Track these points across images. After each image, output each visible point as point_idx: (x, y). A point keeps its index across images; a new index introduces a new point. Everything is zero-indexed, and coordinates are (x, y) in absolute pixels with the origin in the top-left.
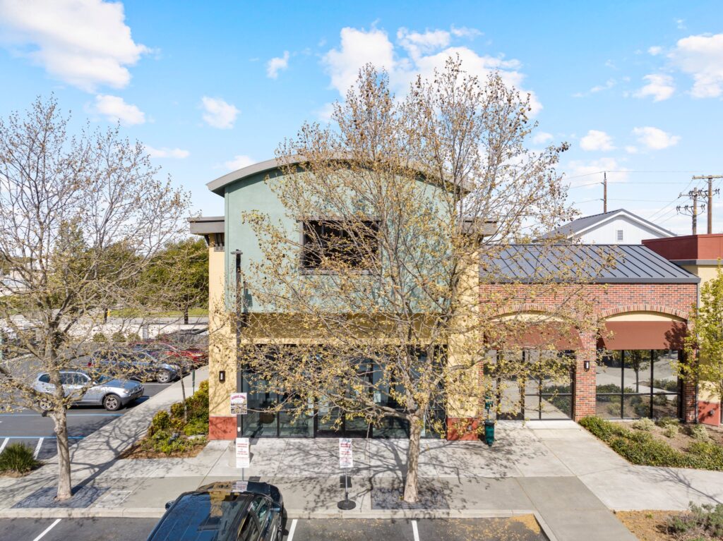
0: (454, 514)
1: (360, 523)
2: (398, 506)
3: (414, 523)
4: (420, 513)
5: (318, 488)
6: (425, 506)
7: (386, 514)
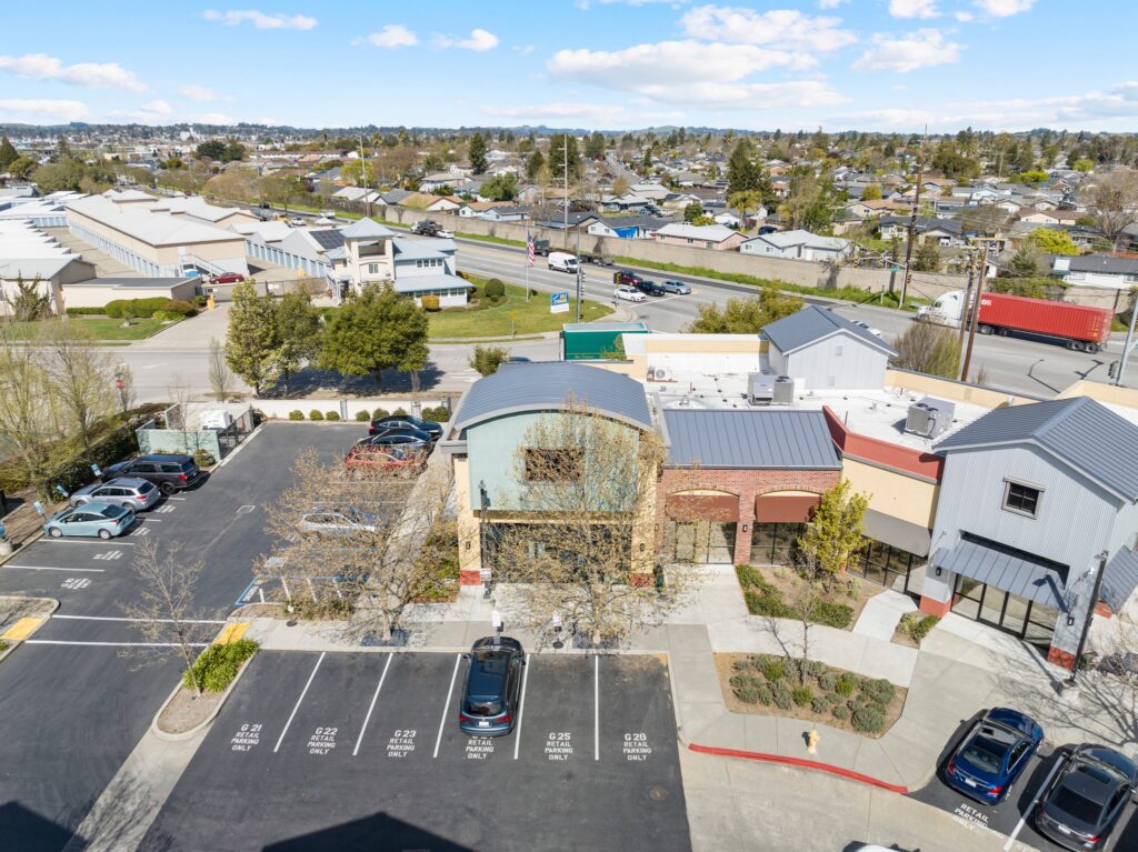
0: (622, 652)
1: (566, 658)
2: (590, 646)
3: (597, 657)
4: (602, 651)
5: (542, 632)
6: (606, 647)
7: (583, 652)
